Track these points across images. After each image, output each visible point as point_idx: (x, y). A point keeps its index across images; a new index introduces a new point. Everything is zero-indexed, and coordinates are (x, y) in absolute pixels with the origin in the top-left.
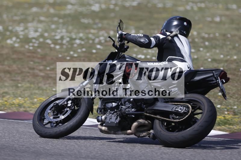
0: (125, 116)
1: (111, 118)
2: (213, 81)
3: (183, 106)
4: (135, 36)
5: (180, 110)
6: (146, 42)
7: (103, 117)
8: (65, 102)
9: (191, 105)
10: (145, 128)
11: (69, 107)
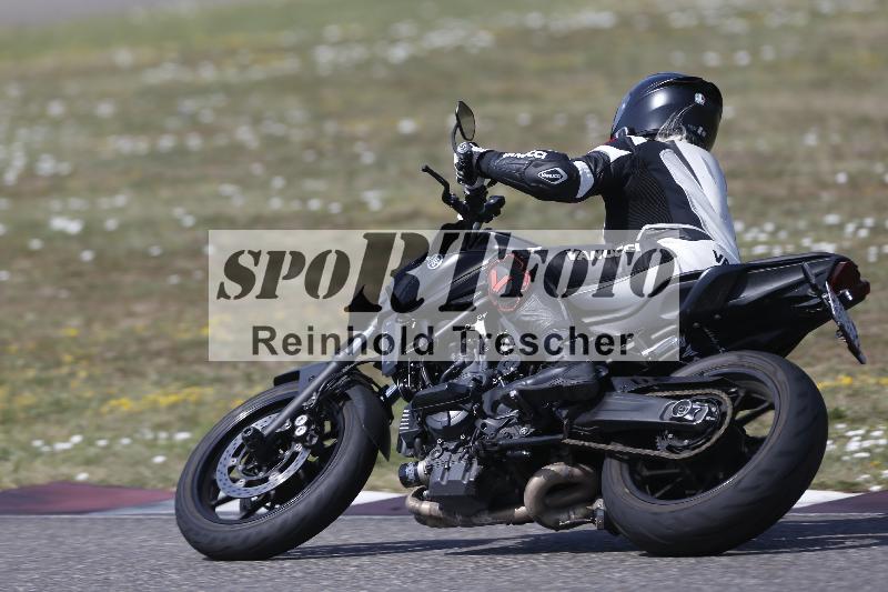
0: (496, 456)
1: (449, 469)
2: (808, 298)
3: (701, 401)
4: (516, 161)
5: (689, 417)
6: (557, 179)
7: (421, 467)
8: (284, 422)
9: (728, 394)
10: (577, 495)
11: (302, 439)
